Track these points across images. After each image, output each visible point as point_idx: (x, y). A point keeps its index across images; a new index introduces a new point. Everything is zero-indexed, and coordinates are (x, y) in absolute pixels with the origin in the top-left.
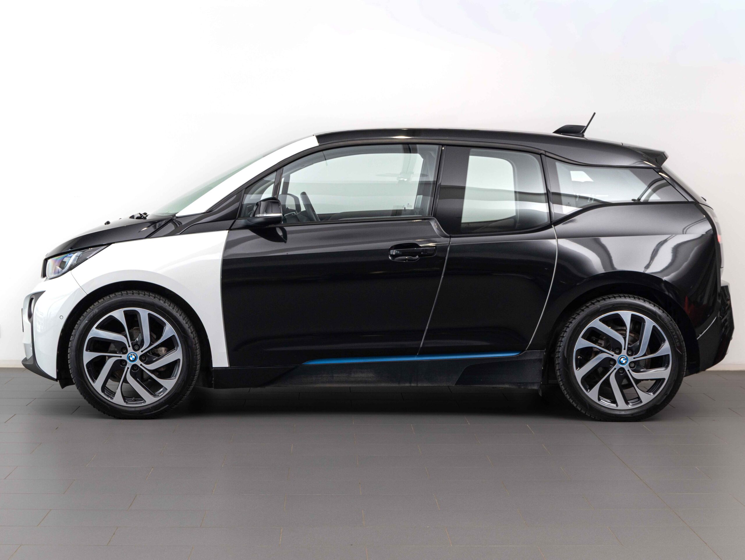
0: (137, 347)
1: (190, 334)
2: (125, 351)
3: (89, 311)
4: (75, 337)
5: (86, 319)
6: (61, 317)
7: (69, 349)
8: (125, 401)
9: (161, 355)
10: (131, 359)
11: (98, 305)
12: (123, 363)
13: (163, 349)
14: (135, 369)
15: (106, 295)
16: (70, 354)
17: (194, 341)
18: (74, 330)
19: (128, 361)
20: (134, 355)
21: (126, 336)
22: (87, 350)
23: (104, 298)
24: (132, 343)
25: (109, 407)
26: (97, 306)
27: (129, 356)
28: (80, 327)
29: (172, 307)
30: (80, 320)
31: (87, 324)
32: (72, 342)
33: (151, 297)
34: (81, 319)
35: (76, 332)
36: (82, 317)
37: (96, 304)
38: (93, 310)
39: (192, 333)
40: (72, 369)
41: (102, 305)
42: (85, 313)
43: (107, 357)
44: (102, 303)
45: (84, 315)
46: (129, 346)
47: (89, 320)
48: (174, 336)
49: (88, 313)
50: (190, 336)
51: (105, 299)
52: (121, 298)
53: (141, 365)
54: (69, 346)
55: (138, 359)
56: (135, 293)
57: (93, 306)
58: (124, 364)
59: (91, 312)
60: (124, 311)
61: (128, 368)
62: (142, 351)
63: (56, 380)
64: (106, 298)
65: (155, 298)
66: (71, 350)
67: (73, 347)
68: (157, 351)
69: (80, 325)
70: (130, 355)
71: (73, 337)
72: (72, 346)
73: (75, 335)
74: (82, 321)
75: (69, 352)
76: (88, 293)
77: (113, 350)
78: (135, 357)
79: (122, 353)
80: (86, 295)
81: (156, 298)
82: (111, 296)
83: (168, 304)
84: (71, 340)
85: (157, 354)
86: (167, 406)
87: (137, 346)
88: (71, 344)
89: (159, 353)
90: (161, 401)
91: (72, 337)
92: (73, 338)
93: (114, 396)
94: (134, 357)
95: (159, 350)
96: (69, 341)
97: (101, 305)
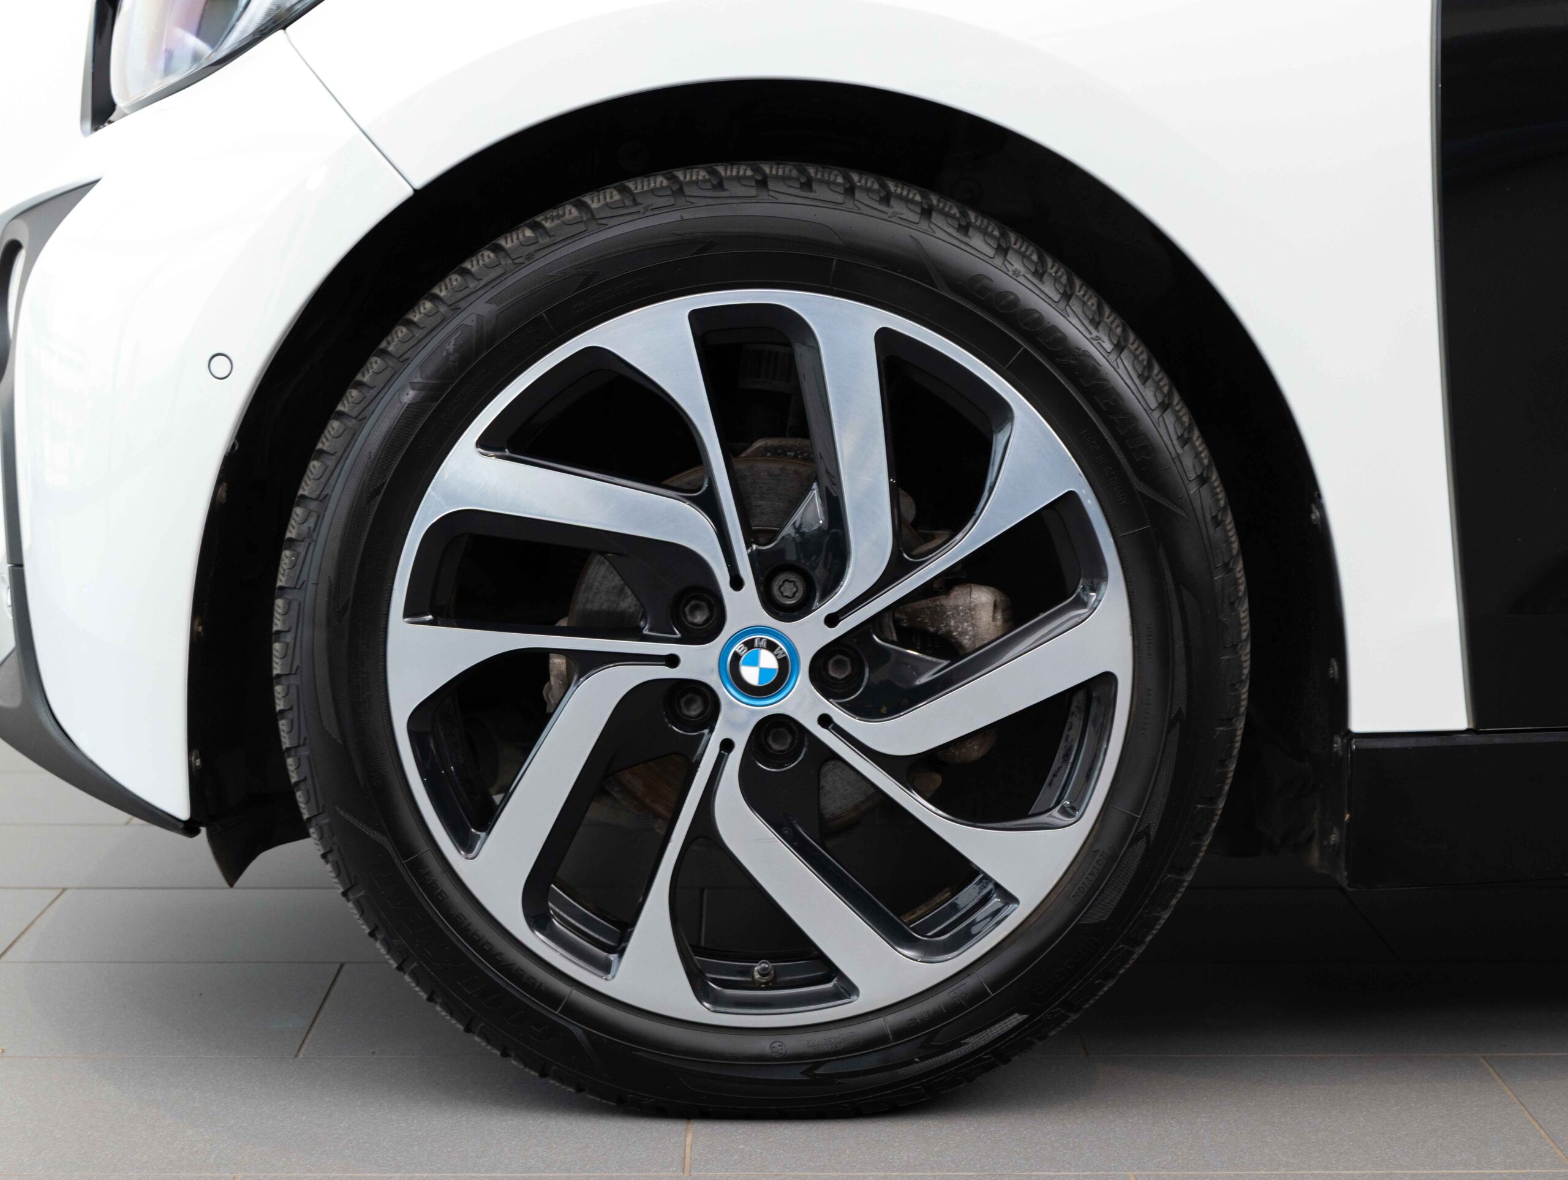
0: (788, 590)
1: (1193, 489)
2: (699, 618)
3: (427, 315)
4: (320, 518)
5: (402, 379)
6: (220, 366)
7: (279, 603)
8: (701, 991)
9: (966, 641)
10: (751, 675)
11: (499, 271)
12: (689, 704)
13: (982, 598)
14: (776, 747)
15: (554, 201)
16: (289, 638)
17: (1217, 534)
18: (315, 466)
19: (726, 694)
20: (771, 647)
21: (709, 504)
22: (412, 611)
23: (539, 218)
24: (755, 559)
25: (578, 1030)
26: (493, 274)
27: (737, 657)
28: (361, 439)
29: (1056, 280)
30: (360, 385)
31: (413, 412)
32: (301, 549)
33: (897, 207)
34: (365, 377)
35: (328, 476)
36: (375, 363)
37: (481, 262)
38: (455, 309)
39: (1203, 480)
40: (304, 752)
41: (524, 272)
42: (401, 332)
43: (558, 663)
44: (530, 257)
45: (391, 349)
46: (737, 583)
47: (422, 388)
48: (1070, 498)
49: (419, 334)
50: (1197, 505)
51: (548, 225)
52: (674, 217)
53: (825, 721)
54: (281, 581)
55: (802, 681)
56: (777, 178)
57: (455, 280)
58: (694, 711)
59: (444, 320)
60: (696, 317)
61: (727, 745)
62: (832, 620)
63: (189, 828)
64: (552, 219)
65: (927, 212)
66: (294, 613)
67: (311, 588)
68: (939, 614)
69: (362, 420)
70: (738, 647)
71: (309, 514)
72: (298, 585)
73: (323, 499)
74: (373, 392)
75: (278, 625)
76: (421, 179)
77: (605, 606)
78: (783, 662)
79: (678, 635)
80: (408, 192)
81: (937, 219)
82: (594, 202)
83: (1029, 258)
84: (291, 533)
85: (935, 635)
86: (1016, 1019)
87: (792, 577)
88: (293, 566)
89: (949, 632)
90: (970, 983)
91: (298, 511)
92: (311, 523)
93: (621, 953)
94: (768, 660)
95: (956, 608)
96: (278, 542)
97: (519, 266)
